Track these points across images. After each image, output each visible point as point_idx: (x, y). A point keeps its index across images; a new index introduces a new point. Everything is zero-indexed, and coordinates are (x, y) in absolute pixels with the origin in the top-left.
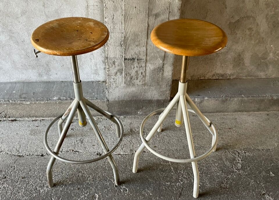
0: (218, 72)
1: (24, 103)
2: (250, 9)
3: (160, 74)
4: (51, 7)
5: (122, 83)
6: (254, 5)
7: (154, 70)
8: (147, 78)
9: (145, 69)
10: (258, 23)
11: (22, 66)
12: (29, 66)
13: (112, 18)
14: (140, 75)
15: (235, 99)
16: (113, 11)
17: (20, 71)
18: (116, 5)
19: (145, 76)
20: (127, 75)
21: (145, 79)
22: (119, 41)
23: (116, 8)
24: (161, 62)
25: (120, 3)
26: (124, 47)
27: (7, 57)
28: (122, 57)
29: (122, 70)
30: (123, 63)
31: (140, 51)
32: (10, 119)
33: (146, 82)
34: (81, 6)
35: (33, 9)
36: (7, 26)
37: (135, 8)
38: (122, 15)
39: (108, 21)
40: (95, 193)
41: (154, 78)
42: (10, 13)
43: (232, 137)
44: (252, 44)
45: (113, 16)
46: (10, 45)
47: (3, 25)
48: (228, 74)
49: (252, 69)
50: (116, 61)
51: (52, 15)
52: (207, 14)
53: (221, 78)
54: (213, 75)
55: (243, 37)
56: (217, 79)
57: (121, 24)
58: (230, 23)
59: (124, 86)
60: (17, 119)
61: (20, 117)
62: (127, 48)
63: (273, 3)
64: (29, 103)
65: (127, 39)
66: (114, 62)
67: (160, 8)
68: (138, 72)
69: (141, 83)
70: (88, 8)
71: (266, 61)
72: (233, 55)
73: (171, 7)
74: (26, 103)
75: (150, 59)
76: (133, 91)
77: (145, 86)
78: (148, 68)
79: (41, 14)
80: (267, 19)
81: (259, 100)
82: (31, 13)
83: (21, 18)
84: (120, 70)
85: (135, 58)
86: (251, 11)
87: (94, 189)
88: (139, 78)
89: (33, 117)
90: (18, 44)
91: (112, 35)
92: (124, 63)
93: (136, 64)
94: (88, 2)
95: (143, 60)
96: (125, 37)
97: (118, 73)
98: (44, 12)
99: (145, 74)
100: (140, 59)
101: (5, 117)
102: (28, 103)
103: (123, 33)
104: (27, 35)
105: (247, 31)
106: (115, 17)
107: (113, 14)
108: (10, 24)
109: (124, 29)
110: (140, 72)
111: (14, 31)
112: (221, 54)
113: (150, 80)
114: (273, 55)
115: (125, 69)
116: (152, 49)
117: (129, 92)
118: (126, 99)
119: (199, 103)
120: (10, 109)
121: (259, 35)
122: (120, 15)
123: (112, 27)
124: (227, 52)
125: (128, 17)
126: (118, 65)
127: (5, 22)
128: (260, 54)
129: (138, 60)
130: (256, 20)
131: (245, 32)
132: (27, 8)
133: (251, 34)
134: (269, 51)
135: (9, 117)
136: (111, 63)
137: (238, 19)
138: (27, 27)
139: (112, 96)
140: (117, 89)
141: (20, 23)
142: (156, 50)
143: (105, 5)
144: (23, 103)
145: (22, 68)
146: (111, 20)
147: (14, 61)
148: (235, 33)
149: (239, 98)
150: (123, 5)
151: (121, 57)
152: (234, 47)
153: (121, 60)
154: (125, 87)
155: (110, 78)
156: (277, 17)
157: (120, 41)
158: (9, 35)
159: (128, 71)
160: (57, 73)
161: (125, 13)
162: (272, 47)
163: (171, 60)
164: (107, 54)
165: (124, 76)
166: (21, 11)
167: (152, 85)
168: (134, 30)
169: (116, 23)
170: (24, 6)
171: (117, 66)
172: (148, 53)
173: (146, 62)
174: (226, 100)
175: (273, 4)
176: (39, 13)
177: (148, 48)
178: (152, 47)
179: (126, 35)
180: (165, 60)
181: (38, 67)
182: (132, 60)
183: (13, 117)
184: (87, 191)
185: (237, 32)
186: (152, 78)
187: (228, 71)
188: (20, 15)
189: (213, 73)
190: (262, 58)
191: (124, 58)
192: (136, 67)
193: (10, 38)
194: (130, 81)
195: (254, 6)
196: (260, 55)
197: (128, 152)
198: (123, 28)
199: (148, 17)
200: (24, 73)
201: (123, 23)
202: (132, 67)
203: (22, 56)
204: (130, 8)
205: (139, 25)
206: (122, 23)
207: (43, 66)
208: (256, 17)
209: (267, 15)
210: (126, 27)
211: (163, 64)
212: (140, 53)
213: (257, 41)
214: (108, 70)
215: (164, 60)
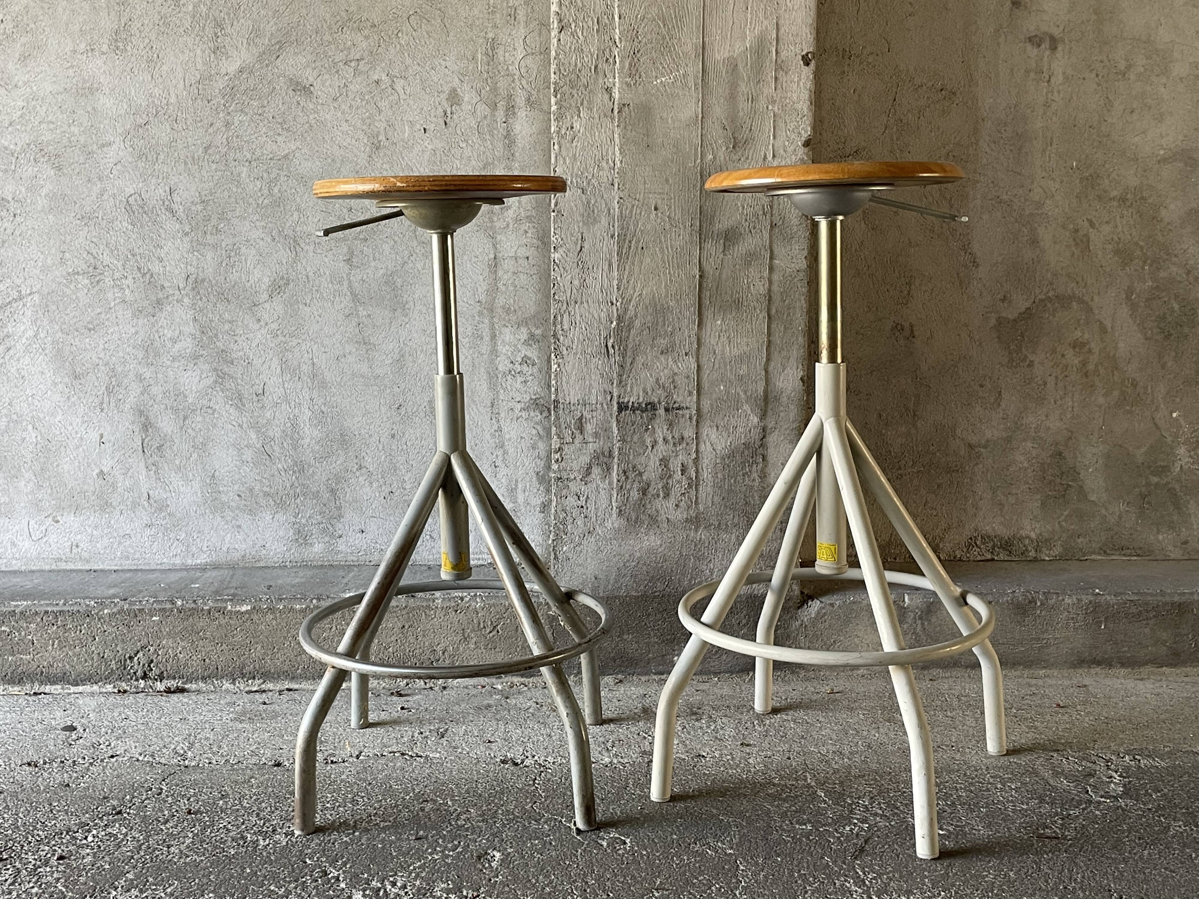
0: (988, 529)
1: (229, 607)
2: (1062, 268)
3: (755, 475)
4: (373, 264)
5: (611, 515)
6: (1074, 253)
7: (731, 455)
8: (706, 490)
9: (697, 451)
10: (1101, 323)
11: (239, 496)
12: (267, 495)
13: (579, 249)
14: (678, 475)
15: (1068, 600)
16: (581, 224)
17: (229, 518)
18: (593, 202)
19: (695, 484)
20: (627, 478)
21: (697, 498)
22: (600, 335)
23: (593, 211)
24: (756, 420)
25: (605, 196)
26: (617, 358)
27: (195, 455)
28: (609, 399)
29: (610, 457)
30: (615, 425)
31: (675, 374)
32: (160, 686)
33: (701, 507)
34: (473, 260)
35: (311, 274)
36: (216, 335)
37: (656, 209)
38: (612, 236)
39: (563, 261)
40: (488, 848)
41: (730, 491)
42: (234, 287)
43: (1074, 725)
44: (1100, 407)
45: (580, 242)
46: (210, 411)
47: (203, 332)
48: (1028, 537)
49: (1120, 517)
50: (589, 416)
51: (372, 291)
52: (913, 287)
53: (1001, 557)
54: (971, 543)
55: (1056, 377)
56: (988, 560)
57: (606, 268)
58: (1000, 321)
59: (616, 525)
60: (186, 686)
61: (204, 679)
62: (629, 361)
63: (1142, 248)
64: (249, 608)
65: (630, 327)
66: (581, 419)
67: (740, 208)
68: (671, 466)
69: (679, 515)
70: (495, 266)
71: (1168, 483)
72: (1034, 453)
73: (775, 207)
74: (238, 609)
75: (712, 405)
76: (651, 551)
77: (696, 531)
78: (708, 444)
79: (335, 290)
80: (1134, 307)
81: (1165, 604)
82: (305, 286)
83: (267, 305)
84: (603, 453)
85: (656, 400)
86: (1068, 275)
87: (487, 839)
88: (676, 491)
89: (254, 678)
90: (240, 405)
91: (577, 311)
92: (618, 421)
93: (661, 431)
94: (498, 246)
95: (688, 412)
96: (619, 319)
97: (596, 471)
98: (346, 283)
99: (697, 472)
100: (677, 405)
101: (145, 677)
102: (244, 608)
103: (615, 302)
104: (279, 370)
105: (1070, 353)
106: (586, 245)
107: (582, 233)
108: (227, 327)
109: (618, 289)
110: (675, 465)
111: (234, 356)
112: (985, 447)
113: (716, 499)
114: (1190, 457)
115: (620, 449)
116: (717, 366)
117: (638, 555)
118: (622, 593)
119: (921, 618)
120: (168, 634)
121: (1116, 368)
122: (606, 238)
123: (576, 282)
124: (1008, 440)
125: (630, 242)
126: (596, 435)
127: (211, 321)
128: (1139, 448)
129: (667, 410)
130: (1091, 309)
131: (1063, 355)
132: (291, 271)
133: (1084, 363)
134: (1169, 439)
135: (161, 677)
136: (568, 427)
137: (1027, 305)
138: (281, 338)
139: (569, 574)
140: (590, 544)
141: (262, 323)
142: (731, 370)
143: (556, 205)
144: (225, 608)
145: (238, 508)
146: (573, 257)
147: (213, 476)
148: (1024, 360)
149: (1084, 597)
150: (616, 202)
151: (606, 398)
152: (1030, 420)
153: (608, 414)
154: (620, 529)
155: (564, 492)
156: (1169, 300)
157: (604, 334)
158: (215, 370)
159: (631, 457)
160: (363, 528)
161: (622, 229)
162: (1176, 419)
163: (792, 416)
164: (557, 390)
165: (619, 481)
166: (272, 279)
167: (727, 525)
168: (652, 291)
169: (591, 267)
170: (284, 263)
171: (591, 440)
172: (706, 384)
173: (697, 422)
174: (1030, 602)
175: (1142, 251)
176: (330, 285)
177: (704, 360)
178: (719, 357)
179: (626, 310)
180: (770, 413)
181: (298, 501)
182: (646, 410)
183: (174, 678)
184: (456, 843)
185: (1031, 357)
186: (725, 494)
187: (1026, 523)
188: (265, 296)
189: (968, 531)
190: (1149, 467)
191: (618, 403)
192: (660, 440)
193: (216, 382)
194: (641, 505)
195: (1076, 256)
196: (1140, 455)
197: (634, 755)
198: (615, 282)
199: (700, 242)
200: (244, 527)
201: (615, 266)
202: (648, 441)
203: (248, 455)
204: (638, 212)
205: (669, 273)
206: (610, 265)
207: (316, 495)
208: (1092, 300)
209: (1130, 291)
210: (624, 281)
211: (764, 429)
212: (673, 382)
213: (1116, 393)
214: (557, 456)
215: (763, 416)
